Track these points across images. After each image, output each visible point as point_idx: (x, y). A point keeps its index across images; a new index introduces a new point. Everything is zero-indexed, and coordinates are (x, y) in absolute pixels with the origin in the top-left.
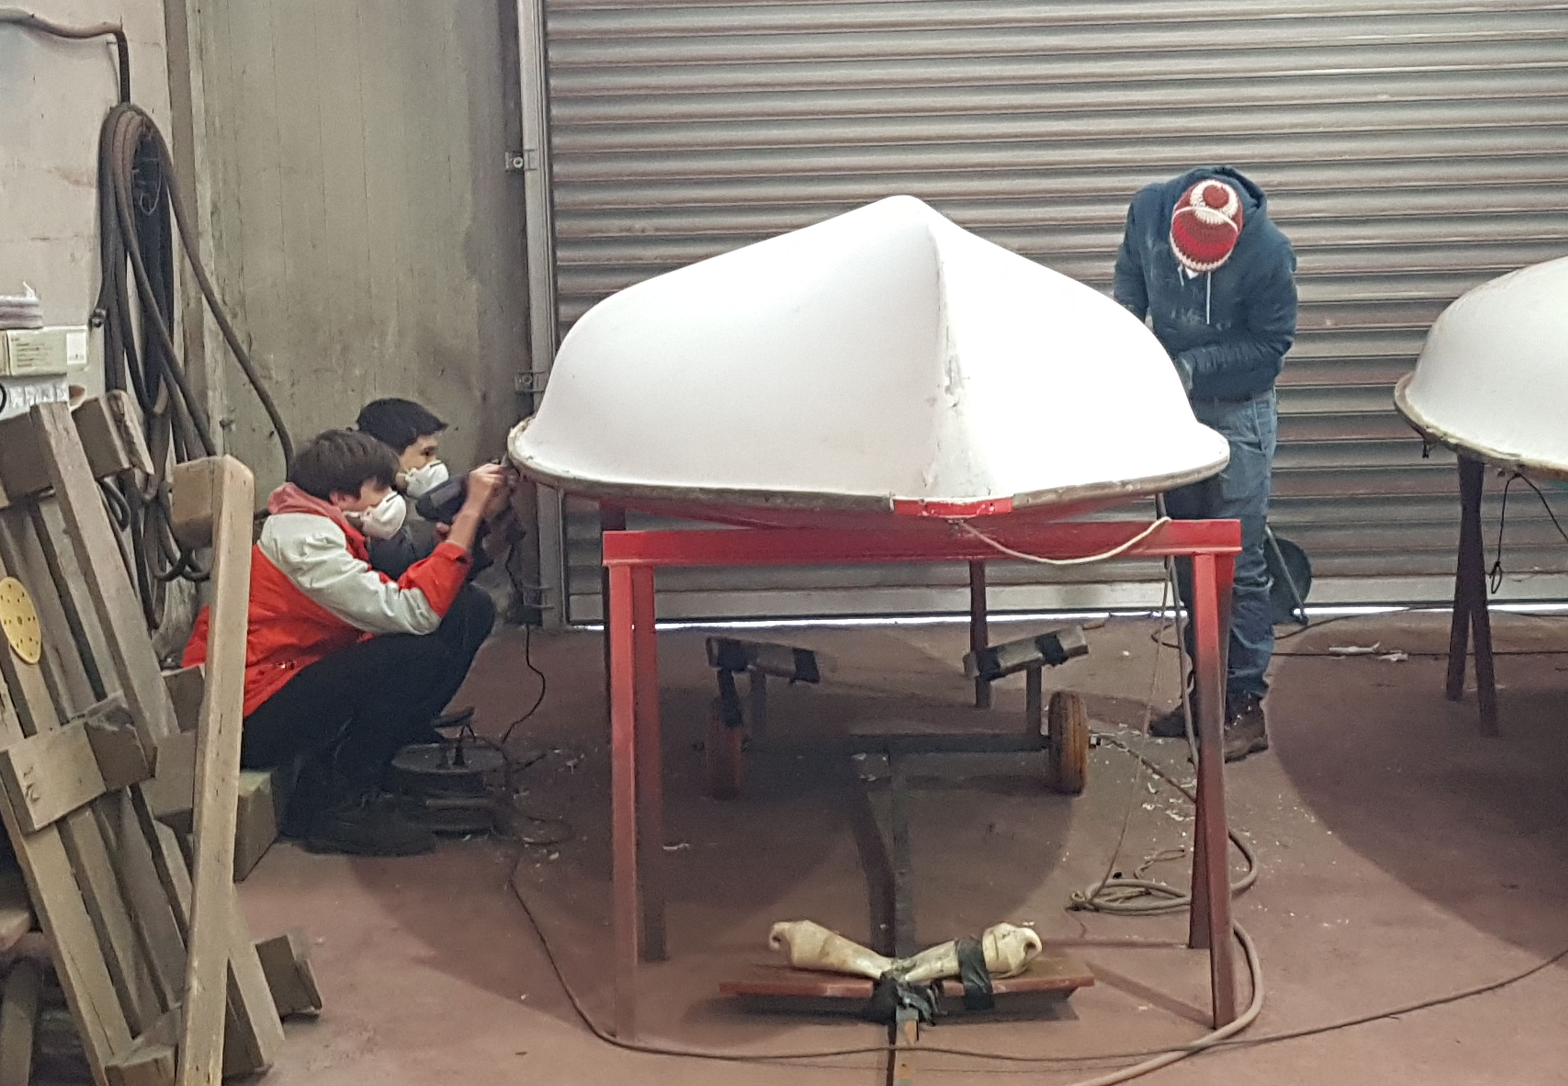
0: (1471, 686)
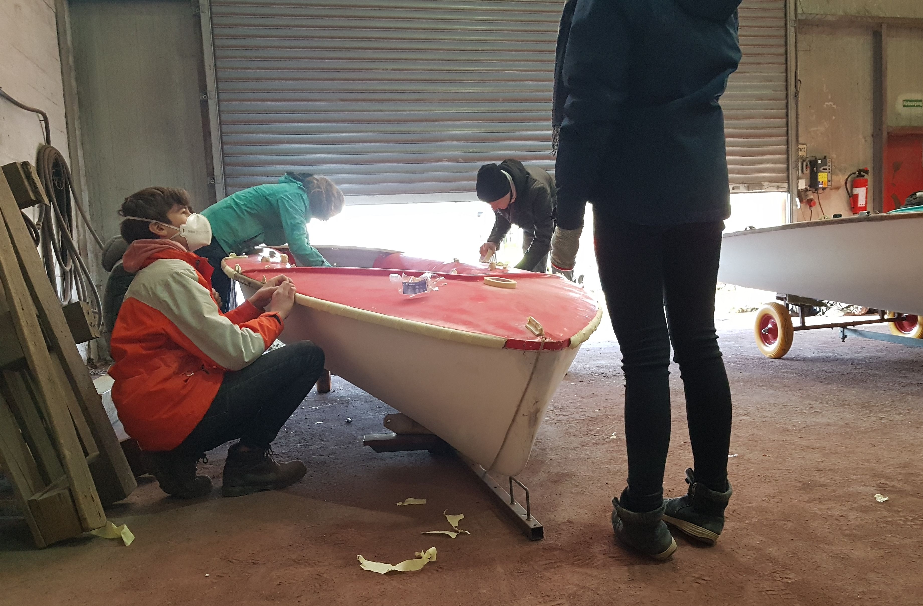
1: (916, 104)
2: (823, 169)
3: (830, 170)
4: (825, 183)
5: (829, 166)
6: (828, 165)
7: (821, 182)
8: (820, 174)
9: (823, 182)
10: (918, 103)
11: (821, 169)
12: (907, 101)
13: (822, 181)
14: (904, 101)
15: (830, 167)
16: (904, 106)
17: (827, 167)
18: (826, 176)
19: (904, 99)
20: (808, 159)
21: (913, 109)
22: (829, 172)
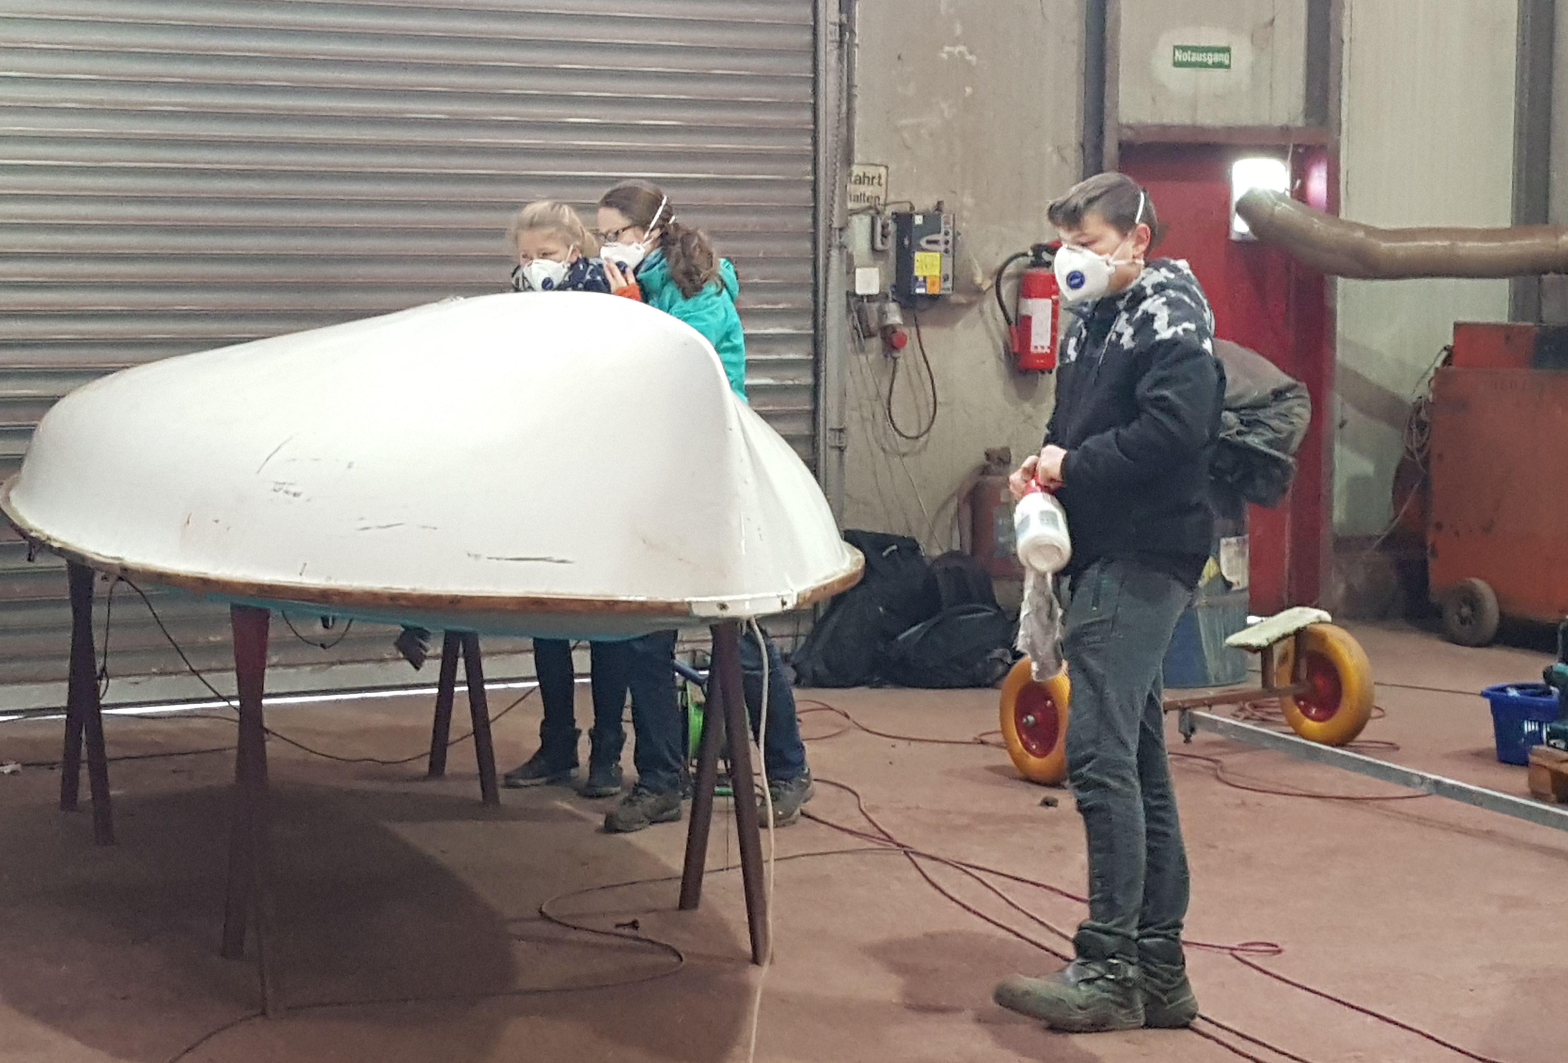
0: (85, 794)
1: (1211, 58)
2: (929, 242)
3: (950, 246)
4: (933, 284)
5: (946, 234)
6: (943, 230)
7: (921, 279)
8: (918, 256)
9: (928, 280)
10: (1216, 55)
11: (923, 243)
12: (1184, 49)
13: (925, 278)
14: (1176, 47)
15: (950, 238)
16: (1177, 64)
17: (940, 237)
18: (938, 263)
19: (1179, 43)
20: (889, 211)
21: (1204, 73)
22: (946, 251)
